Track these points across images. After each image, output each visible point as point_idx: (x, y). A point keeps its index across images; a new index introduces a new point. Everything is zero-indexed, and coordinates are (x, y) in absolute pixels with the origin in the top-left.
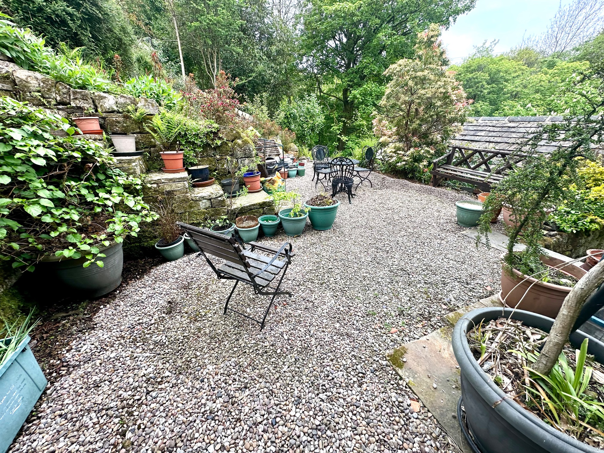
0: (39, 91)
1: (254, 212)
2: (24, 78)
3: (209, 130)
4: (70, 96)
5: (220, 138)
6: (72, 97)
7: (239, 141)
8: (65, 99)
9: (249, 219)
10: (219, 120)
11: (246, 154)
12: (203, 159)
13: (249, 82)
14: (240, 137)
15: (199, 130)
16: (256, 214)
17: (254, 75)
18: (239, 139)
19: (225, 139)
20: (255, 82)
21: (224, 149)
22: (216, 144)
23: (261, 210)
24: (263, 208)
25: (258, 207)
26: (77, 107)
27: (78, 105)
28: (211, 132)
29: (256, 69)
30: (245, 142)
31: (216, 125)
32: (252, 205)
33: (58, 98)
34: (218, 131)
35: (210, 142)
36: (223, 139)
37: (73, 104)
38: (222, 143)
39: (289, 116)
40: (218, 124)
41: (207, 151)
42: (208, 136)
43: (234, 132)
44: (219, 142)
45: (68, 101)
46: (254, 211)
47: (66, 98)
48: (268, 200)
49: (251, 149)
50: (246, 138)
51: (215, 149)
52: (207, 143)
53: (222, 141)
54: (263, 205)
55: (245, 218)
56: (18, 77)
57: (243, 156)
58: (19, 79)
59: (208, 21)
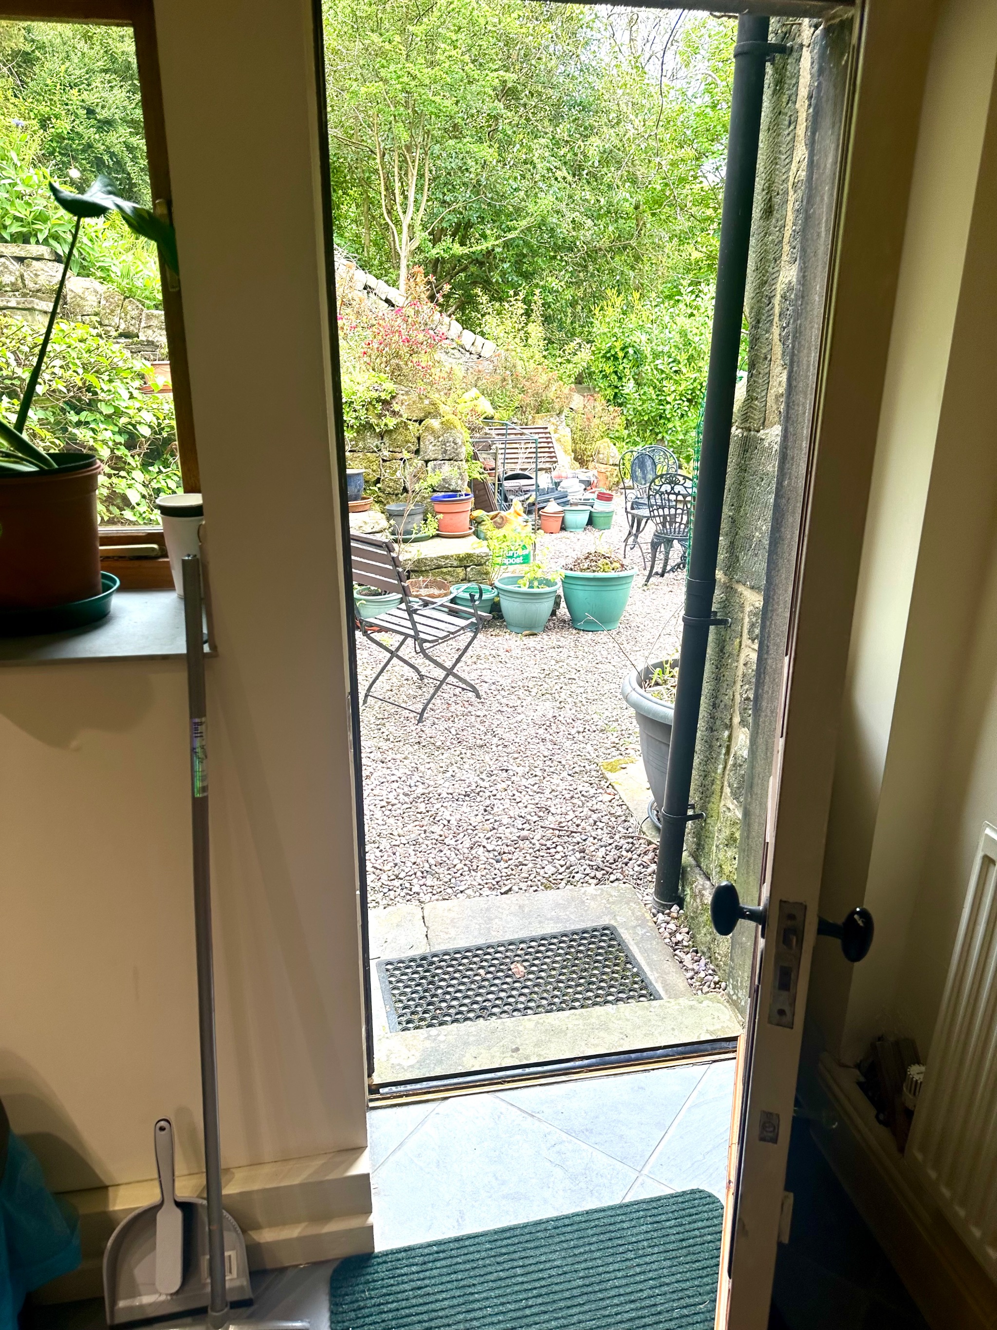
0: (96, 314)
1: (446, 573)
2: (79, 291)
3: (375, 395)
4: (140, 322)
5: (394, 413)
6: (143, 325)
7: (435, 423)
8: (132, 328)
9: (433, 584)
10: (396, 374)
11: (445, 452)
12: (356, 455)
13: (507, 245)
14: (436, 414)
15: (354, 393)
16: (448, 577)
17: (524, 223)
18: (435, 417)
19: (405, 416)
20: (527, 243)
21: (401, 438)
22: (386, 425)
23: (459, 570)
24: (466, 567)
25: (455, 563)
26: (148, 341)
27: (150, 339)
28: (379, 400)
29: (531, 208)
30: (447, 427)
31: (390, 386)
32: (443, 557)
33: (123, 326)
34: (393, 397)
35: (373, 421)
36: (401, 416)
37: (142, 337)
38: (397, 425)
39: (621, 354)
40: (395, 383)
41: (364, 440)
42: (371, 408)
43: (427, 402)
44: (391, 422)
45: (136, 331)
46: (445, 570)
47: (134, 325)
48: (477, 552)
49: (459, 441)
50: (451, 417)
51: (381, 436)
52: (367, 423)
53: (399, 420)
54: (465, 561)
55: (424, 581)
56: (72, 291)
57: (440, 457)
58: (73, 294)
59: (405, 79)
